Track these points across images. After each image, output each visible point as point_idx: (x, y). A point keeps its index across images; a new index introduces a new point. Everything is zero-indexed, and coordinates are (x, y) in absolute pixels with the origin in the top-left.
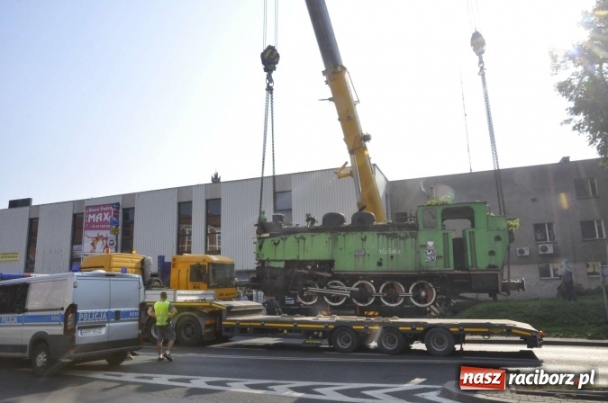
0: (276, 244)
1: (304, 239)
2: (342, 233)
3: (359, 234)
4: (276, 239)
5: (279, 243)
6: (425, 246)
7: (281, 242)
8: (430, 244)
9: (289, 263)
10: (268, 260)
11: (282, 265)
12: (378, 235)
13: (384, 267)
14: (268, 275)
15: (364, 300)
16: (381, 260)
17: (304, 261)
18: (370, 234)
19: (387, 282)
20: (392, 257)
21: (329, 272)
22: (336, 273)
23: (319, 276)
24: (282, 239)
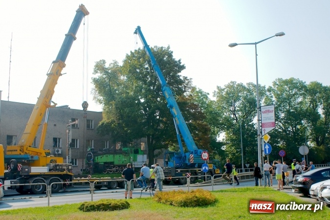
0: (101, 158)
1: (108, 156)
2: (116, 155)
3: (119, 155)
4: (101, 156)
9: (105, 163)
10: (100, 162)
11: (103, 163)
12: (123, 155)
13: (124, 163)
15: (117, 171)
16: (123, 161)
17: (107, 162)
18: (121, 155)
19: (121, 167)
20: (125, 161)
21: (113, 165)
22: (115, 165)
23: (111, 166)
24: (103, 156)
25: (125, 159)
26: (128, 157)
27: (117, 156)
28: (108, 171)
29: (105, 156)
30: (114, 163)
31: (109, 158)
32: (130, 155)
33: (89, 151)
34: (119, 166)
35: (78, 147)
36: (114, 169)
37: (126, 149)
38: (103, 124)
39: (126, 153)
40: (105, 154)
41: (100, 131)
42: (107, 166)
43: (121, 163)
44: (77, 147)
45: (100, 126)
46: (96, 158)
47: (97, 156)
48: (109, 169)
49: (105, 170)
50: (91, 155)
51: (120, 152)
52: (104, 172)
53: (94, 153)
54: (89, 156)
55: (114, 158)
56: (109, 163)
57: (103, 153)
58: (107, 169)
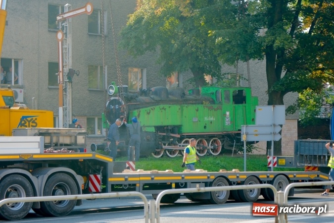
0: (148, 113)
1: (165, 109)
2: (186, 105)
3: (194, 105)
4: (148, 109)
5: (150, 112)
6: (225, 115)
7: (151, 110)
8: (228, 113)
9: (159, 129)
10: (144, 126)
11: (153, 130)
12: (204, 107)
13: (207, 130)
14: (145, 138)
16: (206, 124)
17: (165, 126)
18: (200, 107)
19: (199, 139)
20: (211, 123)
21: (178, 134)
22: (183, 134)
23: (173, 137)
24: (152, 109)
25: (212, 119)
26: (219, 111)
28: (165, 150)
29: (157, 108)
30: (182, 127)
31: (168, 116)
32: (224, 107)
33: (115, 95)
37: (212, 90)
38: (139, 20)
39: (213, 102)
40: (157, 103)
41: (132, 42)
42: (163, 138)
43: (200, 130)
45: (131, 26)
46: (136, 113)
47: (137, 107)
48: (167, 144)
49: (157, 149)
50: (120, 107)
51: (196, 97)
52: (155, 154)
53: (128, 99)
54: (113, 107)
55: (182, 115)
56: (170, 128)
57: (153, 101)
58: (163, 146)
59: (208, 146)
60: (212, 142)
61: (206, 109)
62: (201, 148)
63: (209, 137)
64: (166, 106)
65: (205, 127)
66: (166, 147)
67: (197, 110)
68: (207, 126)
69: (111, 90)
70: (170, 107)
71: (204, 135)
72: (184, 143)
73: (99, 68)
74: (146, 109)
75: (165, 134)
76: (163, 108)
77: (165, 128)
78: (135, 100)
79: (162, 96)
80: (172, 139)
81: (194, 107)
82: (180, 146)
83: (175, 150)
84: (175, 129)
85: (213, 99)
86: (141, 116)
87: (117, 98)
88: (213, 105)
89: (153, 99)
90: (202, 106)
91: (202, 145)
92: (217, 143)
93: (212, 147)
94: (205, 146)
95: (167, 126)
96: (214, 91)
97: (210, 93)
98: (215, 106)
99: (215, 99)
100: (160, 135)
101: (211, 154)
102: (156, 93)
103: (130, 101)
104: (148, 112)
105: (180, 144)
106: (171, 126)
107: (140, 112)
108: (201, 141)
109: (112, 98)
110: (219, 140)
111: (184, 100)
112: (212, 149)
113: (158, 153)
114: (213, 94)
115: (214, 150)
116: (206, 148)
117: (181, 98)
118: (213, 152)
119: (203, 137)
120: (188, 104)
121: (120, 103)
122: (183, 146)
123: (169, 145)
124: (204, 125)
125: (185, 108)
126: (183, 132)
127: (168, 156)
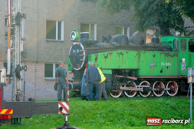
15: (145, 93)
16: (162, 69)
17: (122, 69)
18: (157, 53)
19: (157, 82)
20: (167, 67)
21: (135, 77)
22: (140, 77)
23: (131, 80)
24: (110, 54)
25: (168, 64)
26: (175, 57)
27: (147, 56)
28: (123, 91)
29: (115, 53)
30: (139, 71)
32: (181, 53)
34: (151, 80)
35: (62, 39)
36: (139, 88)
37: (170, 39)
39: (171, 49)
40: (116, 48)
41: (108, 1)
44: (59, 37)
46: (93, 56)
47: (96, 51)
48: (125, 86)
49: (114, 90)
50: (80, 51)
51: (155, 45)
52: (114, 94)
53: (88, 44)
54: (75, 51)
55: (139, 60)
56: (127, 71)
57: (113, 47)
58: (121, 88)
59: (166, 87)
60: (169, 85)
61: (163, 55)
62: (158, 89)
63: (166, 80)
64: (124, 52)
65: (161, 71)
66: (125, 88)
67: (154, 56)
68: (163, 70)
69: (73, 36)
70: (127, 52)
71: (161, 78)
72: (142, 85)
73: (90, 25)
74: (104, 53)
75: (122, 77)
76: (121, 53)
77: (123, 71)
78: (95, 45)
79: (122, 43)
80: (130, 81)
81: (152, 53)
82: (138, 87)
83: (133, 91)
84: (132, 72)
85: (170, 47)
86: (98, 59)
87: (78, 43)
88: (169, 52)
89: (113, 45)
90: (160, 52)
91: (159, 87)
92: (174, 85)
93: (169, 89)
94: (162, 88)
95: (125, 70)
96: (172, 40)
97: (168, 42)
98: (172, 53)
99: (172, 47)
100: (118, 78)
101: (168, 95)
102: (116, 40)
103: (89, 46)
104: (106, 55)
105: (138, 86)
106: (128, 69)
107: (97, 56)
108: (158, 84)
109: (75, 43)
110: (176, 83)
111: (143, 47)
112: (169, 91)
113: (117, 94)
114: (171, 42)
115: (171, 92)
116: (163, 89)
117: (141, 45)
118: (170, 93)
119: (160, 80)
120: (146, 50)
121: (80, 48)
122: (141, 87)
123: (127, 86)
124: (161, 69)
125: (142, 54)
126: (140, 75)
127: (127, 97)
